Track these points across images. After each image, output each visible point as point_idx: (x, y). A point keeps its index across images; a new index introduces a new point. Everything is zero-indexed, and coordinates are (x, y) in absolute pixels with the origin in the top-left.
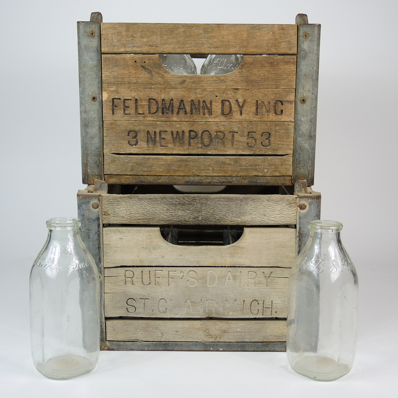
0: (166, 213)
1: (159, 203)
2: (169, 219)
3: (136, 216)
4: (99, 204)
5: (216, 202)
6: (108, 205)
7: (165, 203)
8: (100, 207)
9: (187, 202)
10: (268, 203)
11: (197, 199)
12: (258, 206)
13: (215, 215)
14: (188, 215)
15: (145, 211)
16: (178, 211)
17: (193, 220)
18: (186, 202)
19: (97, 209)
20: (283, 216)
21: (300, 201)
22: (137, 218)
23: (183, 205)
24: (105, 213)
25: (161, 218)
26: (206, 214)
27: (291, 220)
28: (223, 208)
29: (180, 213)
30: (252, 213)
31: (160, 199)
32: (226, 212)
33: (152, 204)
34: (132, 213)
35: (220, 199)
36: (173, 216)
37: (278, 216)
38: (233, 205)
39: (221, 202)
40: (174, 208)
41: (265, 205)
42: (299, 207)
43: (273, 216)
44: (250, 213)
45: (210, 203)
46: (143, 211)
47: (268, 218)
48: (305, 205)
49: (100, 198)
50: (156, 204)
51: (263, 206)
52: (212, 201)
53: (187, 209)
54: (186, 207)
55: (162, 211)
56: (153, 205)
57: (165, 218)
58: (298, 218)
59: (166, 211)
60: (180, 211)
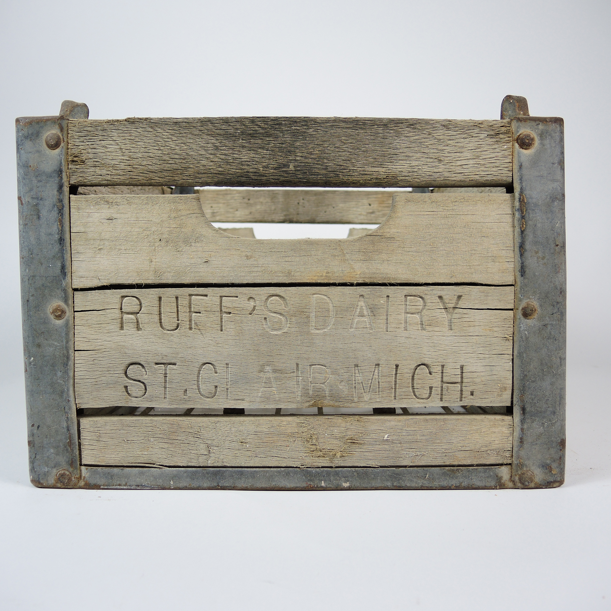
0: (212, 156)
1: (197, 132)
2: (220, 169)
3: (145, 163)
4: (61, 137)
5: (327, 130)
6: (82, 139)
7: (209, 133)
8: (62, 144)
9: (261, 131)
10: (447, 132)
11: (283, 123)
12: (423, 140)
13: (325, 161)
14: (263, 160)
15: (165, 153)
16: (239, 151)
17: (275, 171)
18: (258, 129)
19: (57, 151)
20: (482, 162)
21: (518, 127)
22: (146, 168)
23: (252, 136)
24: (75, 159)
25: (202, 168)
26: (306, 158)
27: (500, 172)
28: (345, 144)
29: (246, 156)
30: (411, 155)
31: (199, 124)
32: (350, 152)
33: (181, 135)
34: (135, 156)
35: (337, 124)
36: (228, 163)
37: (471, 162)
38: (367, 138)
39: (339, 130)
40: (230, 144)
41: (441, 137)
42: (517, 142)
43: (459, 163)
44: (405, 154)
45: (314, 133)
46: (160, 152)
47: (447, 167)
48: (532, 136)
49: (64, 123)
50: (190, 136)
51: (436, 138)
52: (319, 128)
53: (260, 146)
54: (259, 141)
55: (203, 152)
56: (184, 139)
57: (210, 167)
58: (516, 167)
59: (213, 152)
60: (244, 151)
